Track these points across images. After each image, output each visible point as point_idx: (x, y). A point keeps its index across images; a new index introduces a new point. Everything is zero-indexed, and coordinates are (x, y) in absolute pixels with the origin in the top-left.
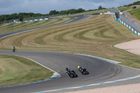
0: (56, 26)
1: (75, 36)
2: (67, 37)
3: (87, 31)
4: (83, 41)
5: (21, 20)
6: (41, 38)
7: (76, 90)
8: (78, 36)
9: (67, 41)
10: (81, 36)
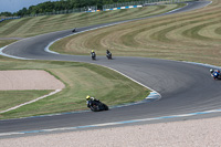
0: (155, 18)
1: (185, 33)
2: (172, 35)
3: (205, 25)
4: (197, 42)
5: (100, 8)
6: (130, 36)
7: (185, 119)
8: (189, 33)
9: (172, 41)
10: (194, 33)
